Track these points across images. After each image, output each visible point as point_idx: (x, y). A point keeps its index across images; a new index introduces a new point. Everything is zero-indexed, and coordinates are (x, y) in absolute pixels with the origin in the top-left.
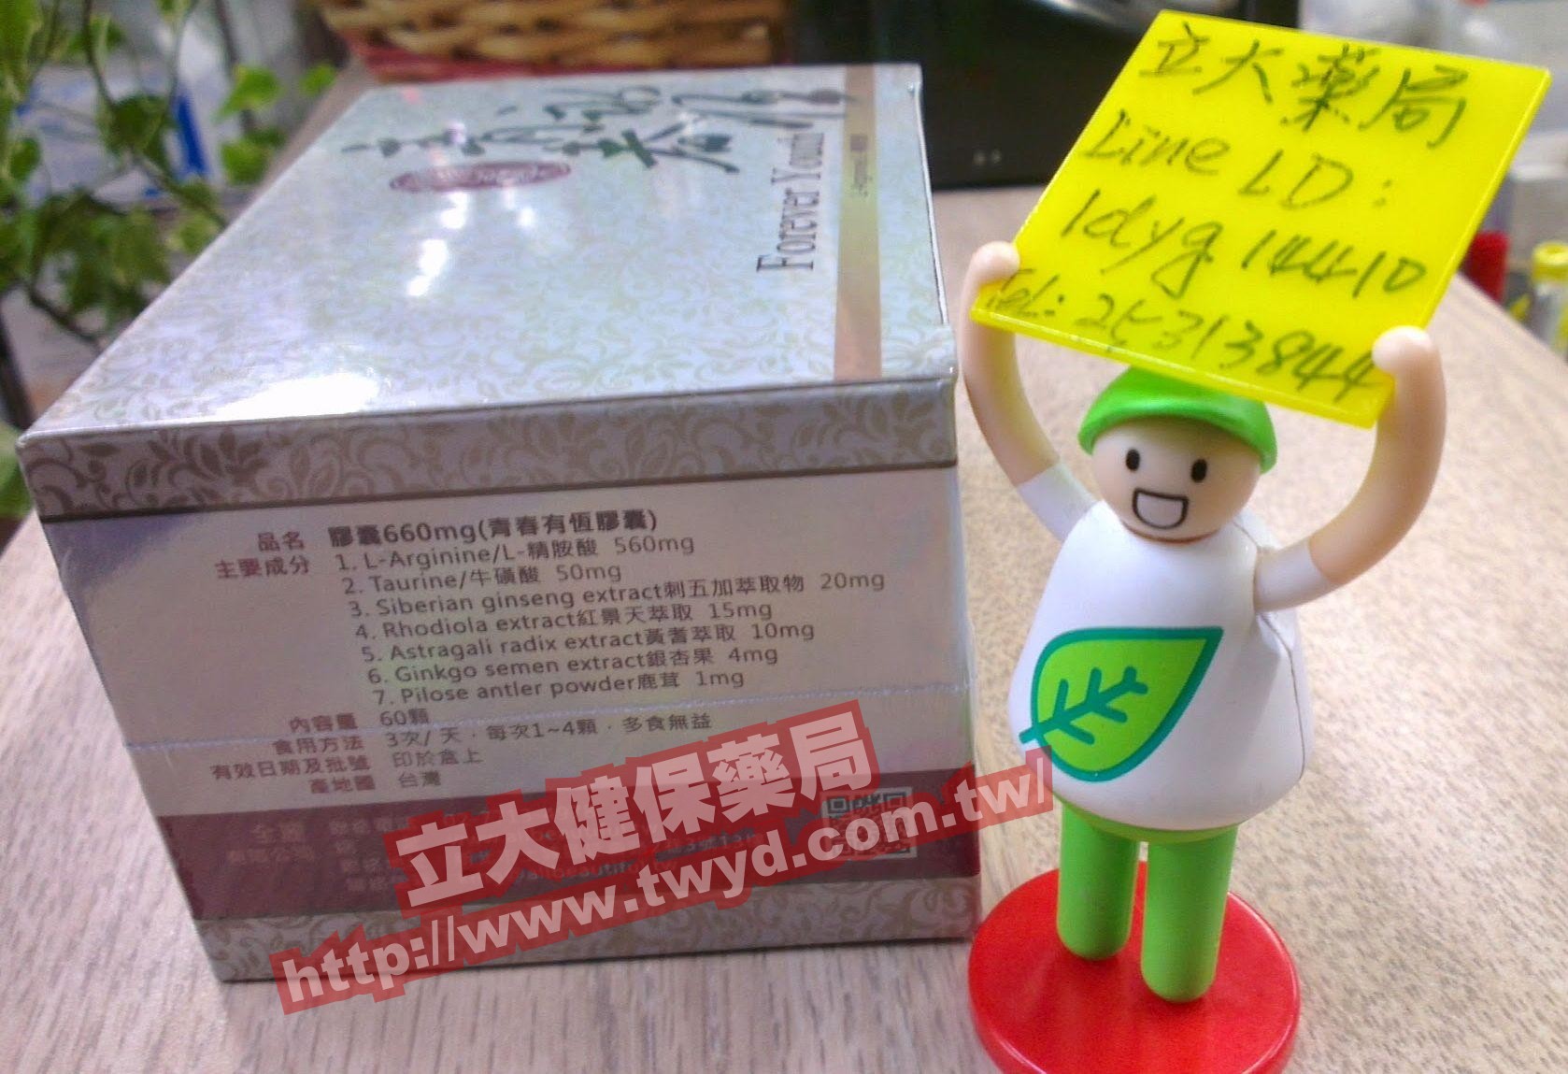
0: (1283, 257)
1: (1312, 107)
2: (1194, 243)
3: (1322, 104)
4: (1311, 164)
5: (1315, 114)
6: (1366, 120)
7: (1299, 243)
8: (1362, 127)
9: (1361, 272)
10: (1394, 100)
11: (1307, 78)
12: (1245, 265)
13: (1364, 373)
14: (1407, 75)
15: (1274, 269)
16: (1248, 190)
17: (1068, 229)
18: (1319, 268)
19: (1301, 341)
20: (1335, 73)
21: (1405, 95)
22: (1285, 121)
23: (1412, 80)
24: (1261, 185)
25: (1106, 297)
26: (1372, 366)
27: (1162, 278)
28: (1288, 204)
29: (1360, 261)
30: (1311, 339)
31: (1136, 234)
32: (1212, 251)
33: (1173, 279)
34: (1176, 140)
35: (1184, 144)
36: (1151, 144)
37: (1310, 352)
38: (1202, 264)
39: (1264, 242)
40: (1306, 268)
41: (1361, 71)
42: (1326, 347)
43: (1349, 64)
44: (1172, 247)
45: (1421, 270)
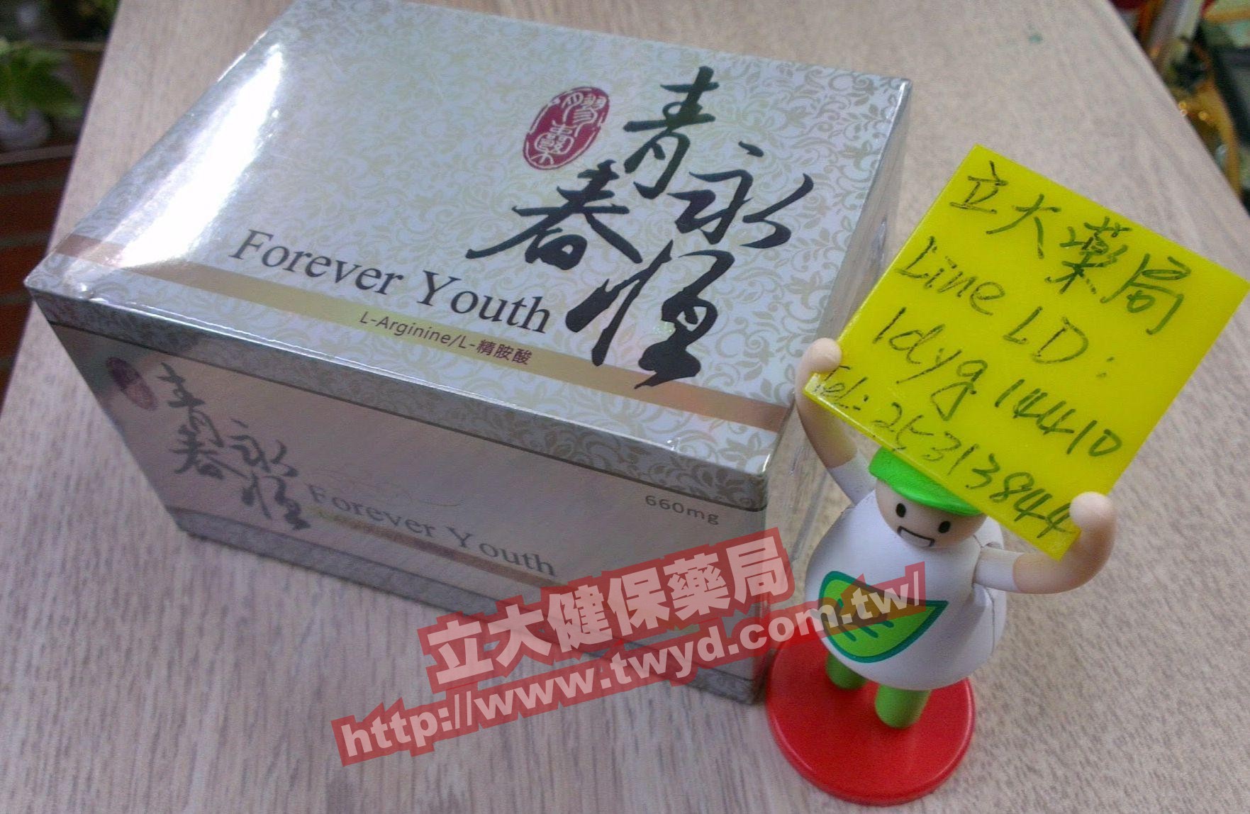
0: (1025, 405)
1: (1071, 271)
2: (965, 375)
3: (1079, 270)
4: (1061, 325)
5: (1072, 277)
6: (1108, 295)
7: (1039, 395)
8: (1103, 301)
9: (1077, 433)
10: (1131, 282)
11: (1072, 243)
12: (997, 404)
13: (1061, 519)
14: (1146, 260)
15: (1017, 414)
16: (1010, 337)
17: (878, 338)
18: (1047, 422)
19: (1023, 481)
20: (1094, 242)
21: (1141, 279)
22: (1048, 279)
23: (1148, 267)
24: (1018, 336)
25: (896, 405)
26: (1068, 516)
27: (938, 398)
28: (1037, 358)
29: (1077, 423)
30: (1032, 481)
31: (926, 356)
32: (977, 385)
33: (946, 401)
34: (967, 275)
35: (972, 281)
36: (949, 274)
37: (1029, 492)
38: (968, 395)
39: (1014, 387)
40: (1040, 417)
41: (1114, 245)
42: (1041, 491)
43: (1105, 236)
44: (948, 375)
45: (1119, 443)
